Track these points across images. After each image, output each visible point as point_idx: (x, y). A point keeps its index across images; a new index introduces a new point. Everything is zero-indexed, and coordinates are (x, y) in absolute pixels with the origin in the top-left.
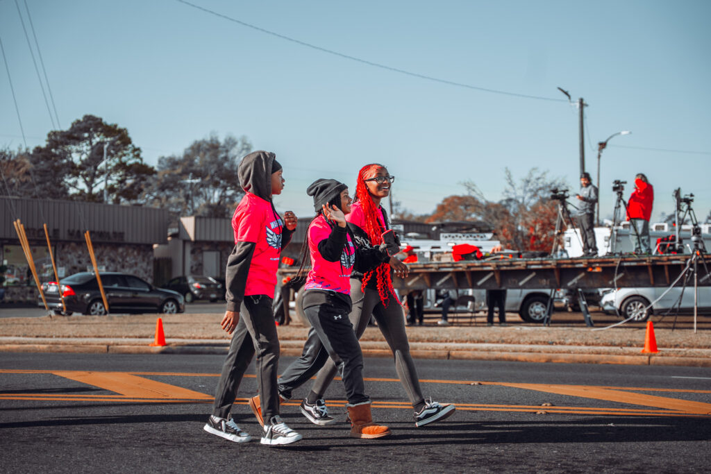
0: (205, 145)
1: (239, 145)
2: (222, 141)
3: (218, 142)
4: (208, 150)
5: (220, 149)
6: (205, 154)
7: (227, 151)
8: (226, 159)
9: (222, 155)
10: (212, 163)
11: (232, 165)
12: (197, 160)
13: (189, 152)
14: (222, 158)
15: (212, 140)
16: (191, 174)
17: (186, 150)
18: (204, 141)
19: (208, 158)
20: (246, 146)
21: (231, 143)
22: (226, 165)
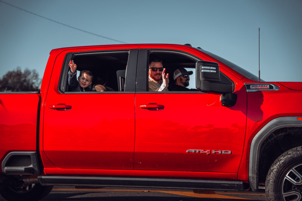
0: (14, 74)
1: (32, 74)
2: (23, 71)
3: (21, 73)
4: (16, 76)
5: (22, 76)
6: (14, 78)
7: (26, 77)
8: (25, 81)
9: (23, 79)
10: (17, 83)
11: (28, 84)
12: (10, 81)
13: (6, 77)
14: (23, 81)
15: (18, 71)
16: (6, 88)
17: (4, 76)
18: (13, 72)
19: (15, 80)
20: (35, 75)
21: (28, 73)
22: (25, 84)
